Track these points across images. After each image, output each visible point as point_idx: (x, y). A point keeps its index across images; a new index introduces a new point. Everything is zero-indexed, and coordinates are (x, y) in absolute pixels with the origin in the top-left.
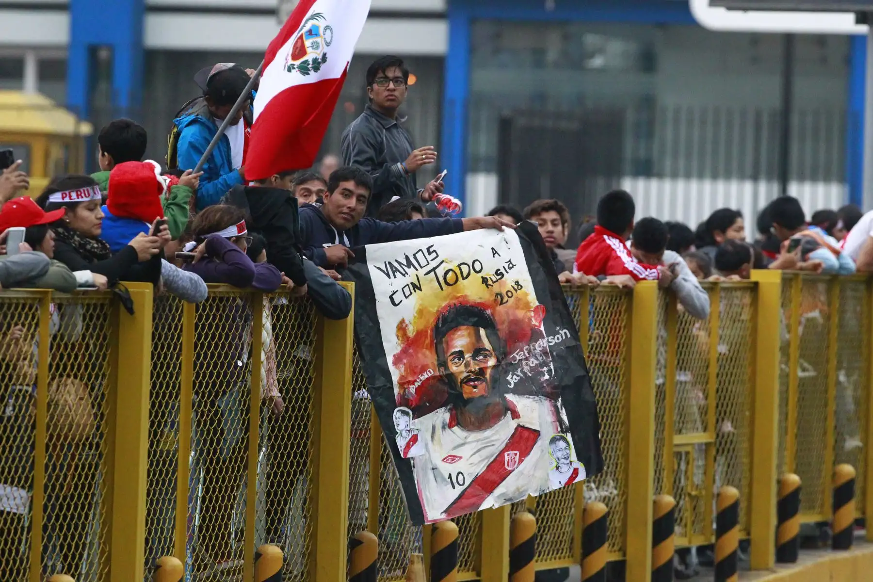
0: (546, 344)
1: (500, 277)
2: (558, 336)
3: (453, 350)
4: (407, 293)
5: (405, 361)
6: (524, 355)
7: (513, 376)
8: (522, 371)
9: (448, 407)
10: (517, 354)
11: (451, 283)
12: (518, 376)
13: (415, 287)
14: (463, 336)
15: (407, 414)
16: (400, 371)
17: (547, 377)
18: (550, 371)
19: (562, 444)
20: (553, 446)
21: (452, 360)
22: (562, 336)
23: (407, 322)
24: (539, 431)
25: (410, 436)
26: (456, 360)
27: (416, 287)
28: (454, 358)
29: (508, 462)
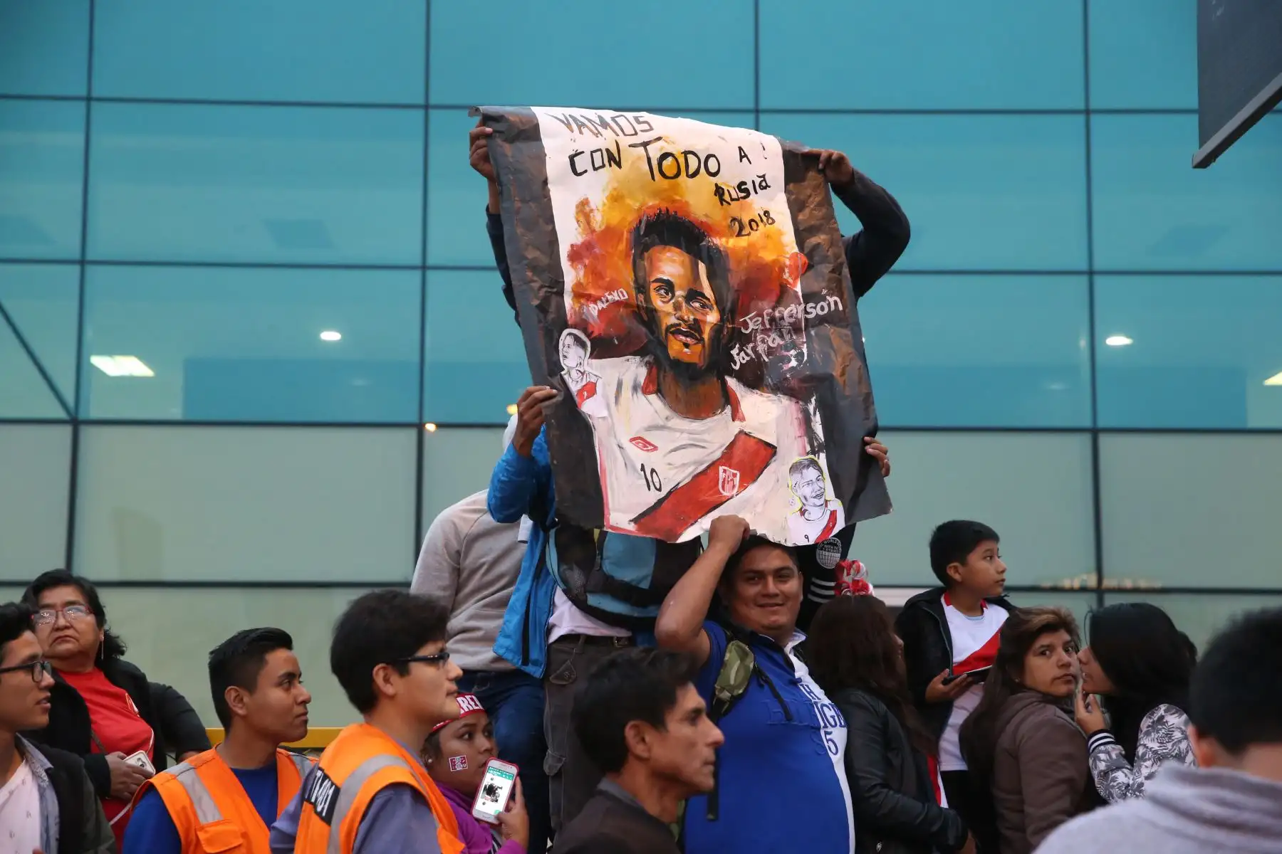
0: (801, 315)
1: (743, 195)
2: (822, 303)
3: (660, 276)
4: (598, 163)
5: (587, 262)
6: (763, 323)
7: (740, 351)
8: (754, 349)
9: (647, 359)
10: (751, 319)
11: (668, 174)
12: (747, 354)
13: (611, 158)
14: (674, 261)
15: (583, 345)
16: (578, 274)
17: (794, 363)
18: (799, 356)
19: (811, 473)
20: (797, 476)
21: (657, 290)
22: (829, 305)
23: (593, 205)
24: (775, 448)
25: (584, 383)
26: (662, 292)
27: (614, 159)
28: (660, 288)
29: (724, 482)
